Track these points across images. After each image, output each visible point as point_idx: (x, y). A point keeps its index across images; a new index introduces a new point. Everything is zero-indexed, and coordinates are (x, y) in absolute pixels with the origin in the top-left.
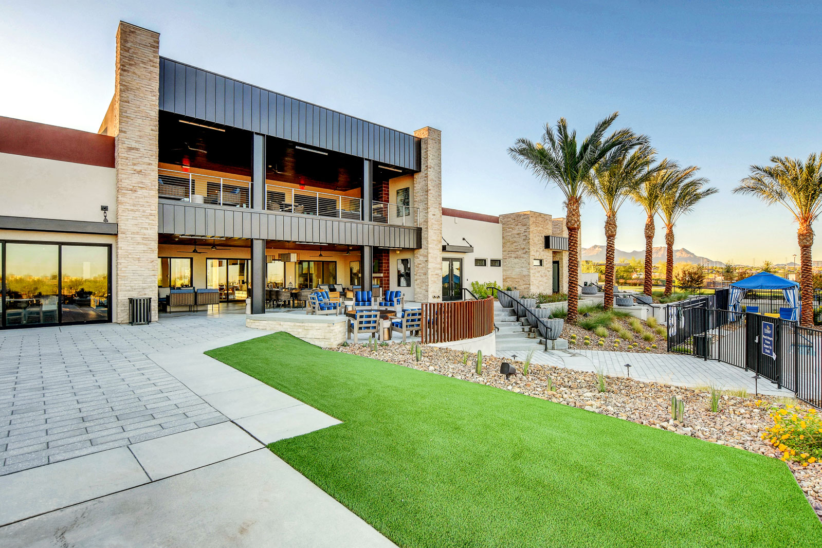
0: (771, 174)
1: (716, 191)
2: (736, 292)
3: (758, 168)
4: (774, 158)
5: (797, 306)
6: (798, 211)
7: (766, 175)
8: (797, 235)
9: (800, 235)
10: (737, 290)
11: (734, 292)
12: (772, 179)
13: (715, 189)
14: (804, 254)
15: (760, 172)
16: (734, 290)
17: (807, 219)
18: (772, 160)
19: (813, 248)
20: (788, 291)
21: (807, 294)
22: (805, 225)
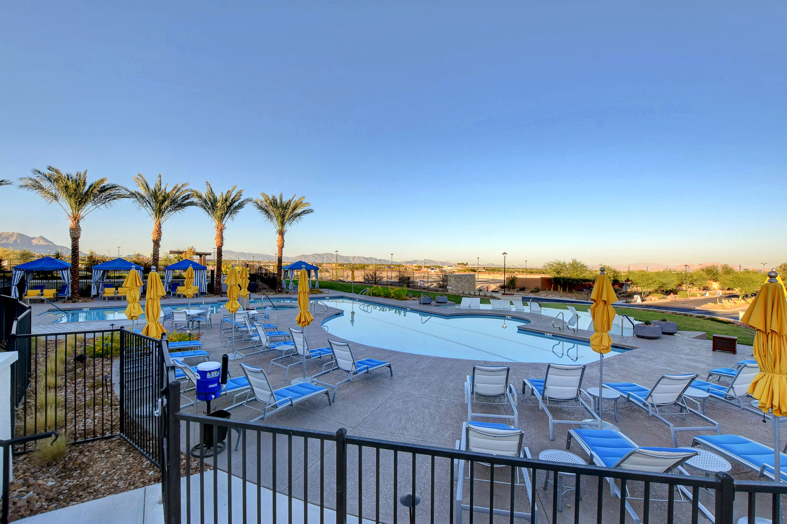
0: (49, 179)
1: (10, 184)
2: (20, 273)
3: (39, 172)
4: (50, 167)
5: (70, 283)
6: (70, 211)
7: (46, 179)
8: (69, 229)
9: (71, 229)
10: (20, 271)
11: (17, 273)
12: (50, 184)
13: (9, 182)
14: (74, 244)
15: (41, 175)
16: (17, 272)
17: (76, 219)
18: (49, 169)
19: (80, 240)
20: (63, 271)
21: (75, 273)
22: (74, 223)
